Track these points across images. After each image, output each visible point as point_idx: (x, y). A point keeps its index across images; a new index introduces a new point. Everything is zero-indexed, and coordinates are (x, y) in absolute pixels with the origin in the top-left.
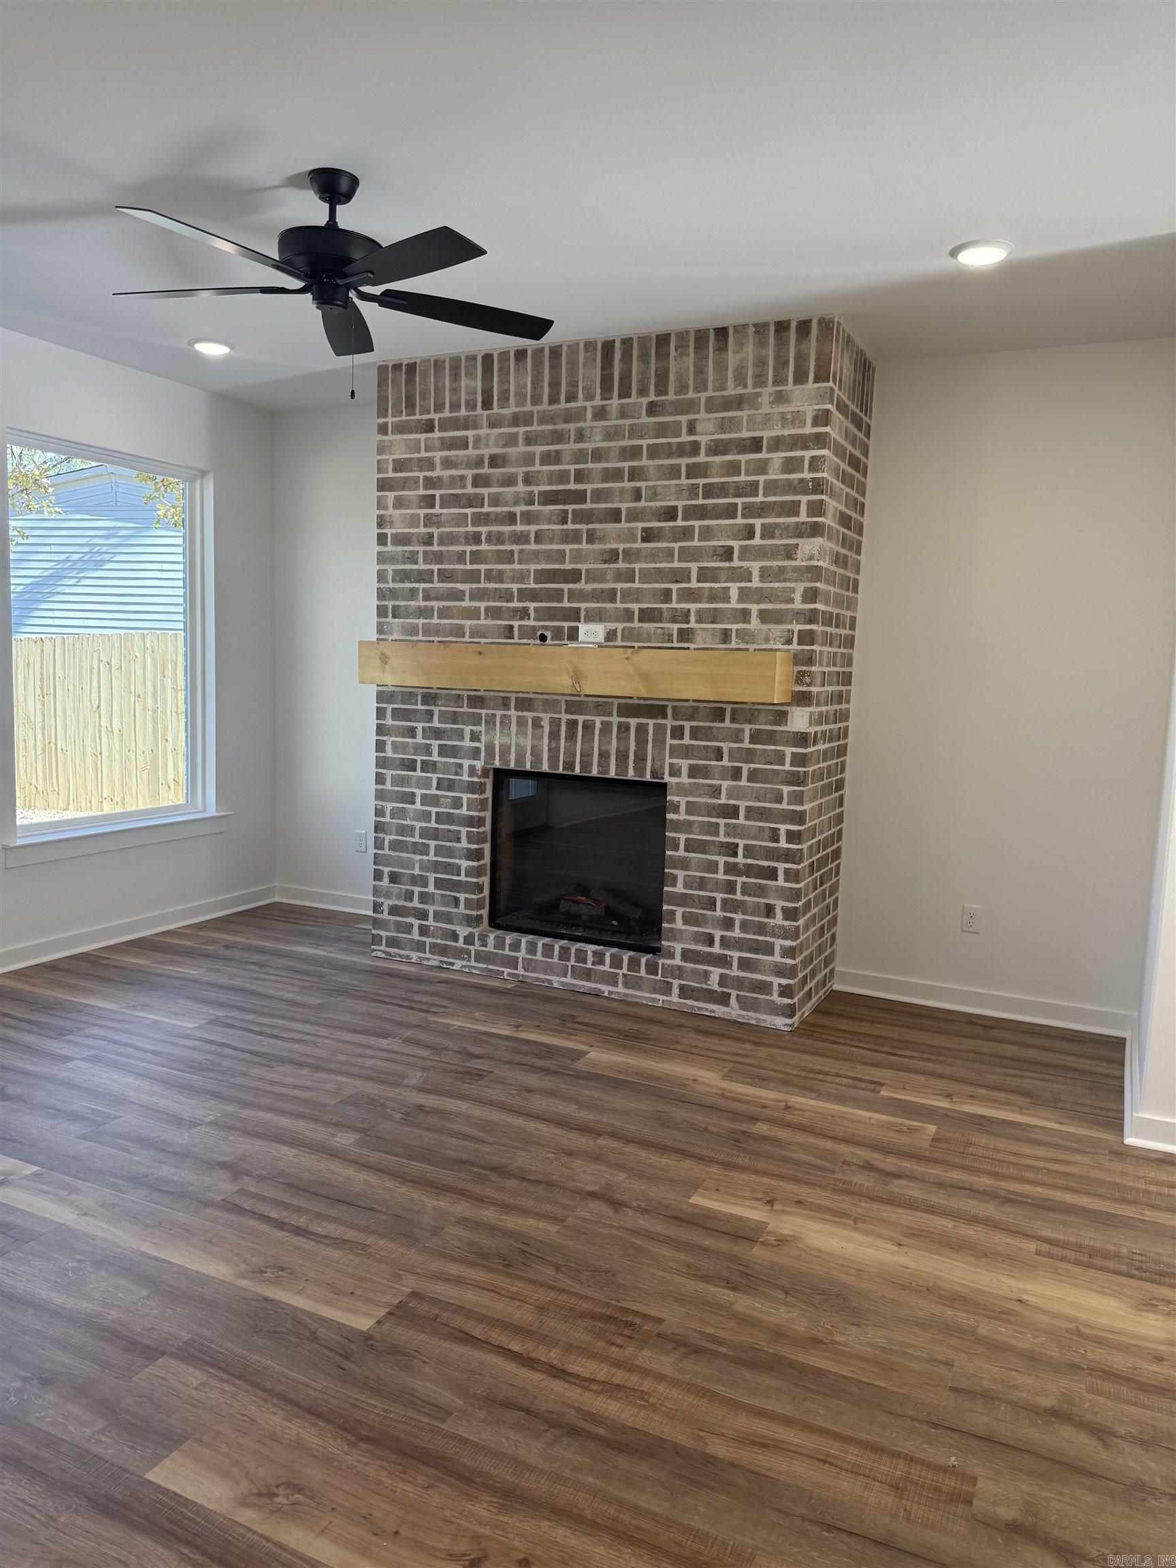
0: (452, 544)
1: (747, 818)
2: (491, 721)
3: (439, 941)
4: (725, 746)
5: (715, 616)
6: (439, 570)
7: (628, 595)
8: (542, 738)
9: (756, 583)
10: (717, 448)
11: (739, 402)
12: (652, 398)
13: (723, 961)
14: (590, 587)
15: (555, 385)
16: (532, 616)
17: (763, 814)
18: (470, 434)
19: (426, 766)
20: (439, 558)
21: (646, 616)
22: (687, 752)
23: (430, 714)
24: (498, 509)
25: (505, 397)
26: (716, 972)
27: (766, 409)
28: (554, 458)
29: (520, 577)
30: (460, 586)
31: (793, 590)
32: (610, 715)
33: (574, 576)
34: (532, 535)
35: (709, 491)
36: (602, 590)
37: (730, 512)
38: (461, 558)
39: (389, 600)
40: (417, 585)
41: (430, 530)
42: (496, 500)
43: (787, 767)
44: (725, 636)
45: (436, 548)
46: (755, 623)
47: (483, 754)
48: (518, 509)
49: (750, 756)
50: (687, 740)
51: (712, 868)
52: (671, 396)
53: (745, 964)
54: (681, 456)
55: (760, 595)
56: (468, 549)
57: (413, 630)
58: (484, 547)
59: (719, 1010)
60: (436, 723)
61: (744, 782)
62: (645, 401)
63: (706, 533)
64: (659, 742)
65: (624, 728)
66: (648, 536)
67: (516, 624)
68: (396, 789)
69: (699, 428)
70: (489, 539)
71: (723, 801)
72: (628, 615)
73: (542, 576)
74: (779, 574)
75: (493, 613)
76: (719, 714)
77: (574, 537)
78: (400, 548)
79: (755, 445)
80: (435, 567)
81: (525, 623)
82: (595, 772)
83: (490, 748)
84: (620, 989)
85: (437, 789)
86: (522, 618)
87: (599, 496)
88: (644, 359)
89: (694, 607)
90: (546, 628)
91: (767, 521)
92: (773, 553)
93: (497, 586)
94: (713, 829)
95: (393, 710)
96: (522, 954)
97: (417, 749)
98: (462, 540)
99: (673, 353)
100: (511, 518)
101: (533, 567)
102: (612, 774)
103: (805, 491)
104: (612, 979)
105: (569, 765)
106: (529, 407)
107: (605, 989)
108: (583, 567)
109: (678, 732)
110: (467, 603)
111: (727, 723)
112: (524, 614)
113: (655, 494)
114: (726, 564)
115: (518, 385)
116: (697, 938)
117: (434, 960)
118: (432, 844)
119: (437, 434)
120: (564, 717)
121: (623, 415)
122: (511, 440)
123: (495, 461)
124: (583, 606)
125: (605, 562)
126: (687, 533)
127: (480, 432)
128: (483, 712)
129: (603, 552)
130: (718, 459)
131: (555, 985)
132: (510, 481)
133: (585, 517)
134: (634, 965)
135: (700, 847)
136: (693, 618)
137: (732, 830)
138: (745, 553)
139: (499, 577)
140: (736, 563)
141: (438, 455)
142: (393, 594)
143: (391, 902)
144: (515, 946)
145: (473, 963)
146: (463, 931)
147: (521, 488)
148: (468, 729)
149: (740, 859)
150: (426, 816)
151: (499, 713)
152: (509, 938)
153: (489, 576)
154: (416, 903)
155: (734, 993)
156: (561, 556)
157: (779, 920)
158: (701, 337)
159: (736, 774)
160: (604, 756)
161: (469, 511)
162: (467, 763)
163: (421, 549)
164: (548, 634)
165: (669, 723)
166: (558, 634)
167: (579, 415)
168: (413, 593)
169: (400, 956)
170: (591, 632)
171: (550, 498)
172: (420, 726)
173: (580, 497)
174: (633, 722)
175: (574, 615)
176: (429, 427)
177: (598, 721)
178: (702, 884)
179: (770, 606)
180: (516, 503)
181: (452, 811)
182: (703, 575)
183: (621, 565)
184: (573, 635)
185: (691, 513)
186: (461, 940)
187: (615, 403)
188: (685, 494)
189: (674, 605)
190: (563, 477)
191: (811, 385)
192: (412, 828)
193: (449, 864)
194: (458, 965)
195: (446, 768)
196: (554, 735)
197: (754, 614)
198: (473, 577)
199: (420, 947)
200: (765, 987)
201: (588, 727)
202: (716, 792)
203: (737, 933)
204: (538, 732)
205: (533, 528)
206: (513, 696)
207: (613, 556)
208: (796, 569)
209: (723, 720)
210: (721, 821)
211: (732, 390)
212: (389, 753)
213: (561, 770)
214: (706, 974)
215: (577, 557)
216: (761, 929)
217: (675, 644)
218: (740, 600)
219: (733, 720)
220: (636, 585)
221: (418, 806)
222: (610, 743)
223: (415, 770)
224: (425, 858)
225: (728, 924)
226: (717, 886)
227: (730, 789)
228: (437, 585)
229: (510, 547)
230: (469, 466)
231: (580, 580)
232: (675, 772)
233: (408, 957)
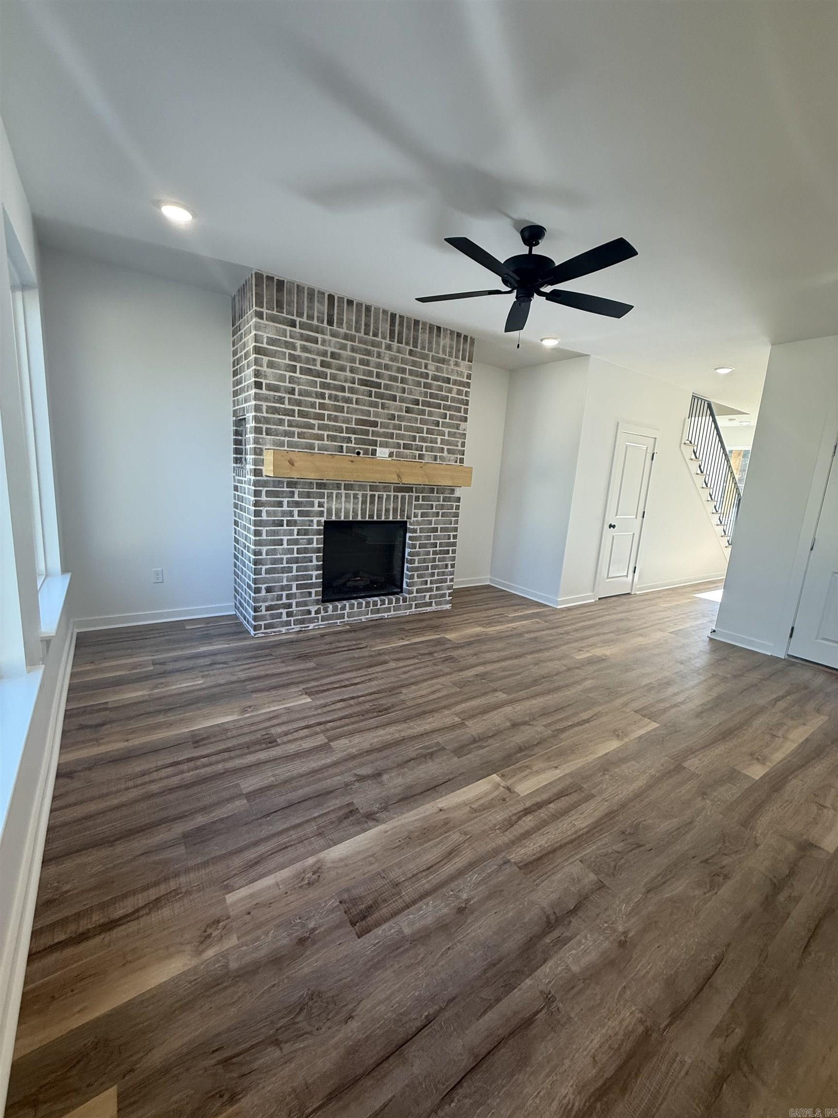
0: (307, 396)
1: (441, 532)
2: (330, 496)
3: (300, 617)
4: (434, 504)
5: (432, 449)
6: (299, 410)
7: (399, 437)
8: (358, 503)
9: (446, 437)
10: (435, 378)
11: (443, 361)
12: (411, 348)
13: (431, 590)
14: (383, 430)
15: (367, 325)
16: (353, 442)
17: (446, 530)
18: (319, 336)
19: (289, 523)
20: (299, 403)
21: (406, 447)
22: (420, 507)
23: (293, 493)
24: (336, 383)
25: (340, 323)
26: (428, 594)
27: (452, 367)
28: (366, 363)
29: (347, 421)
30: (312, 421)
31: (458, 442)
32: (390, 492)
33: (375, 424)
34: (354, 400)
35: (432, 396)
36: (388, 433)
37: (438, 406)
38: (313, 405)
39: (264, 424)
40: (283, 417)
41: (293, 386)
42: (334, 377)
43: (454, 510)
44: (435, 458)
45: (296, 397)
46: (445, 454)
47: (325, 514)
48: (347, 385)
49: (442, 507)
50: (421, 502)
51: (428, 553)
52: (419, 350)
53: (437, 589)
54: (422, 377)
55: (448, 443)
56: (318, 401)
57: (282, 444)
58: (327, 401)
59: (429, 609)
60: (296, 498)
61: (441, 518)
62: (408, 348)
63: (430, 414)
64: (410, 503)
65: (396, 497)
66: (408, 410)
67: (345, 445)
68: (269, 538)
69: (429, 367)
70: (330, 397)
71: (433, 526)
72: (398, 446)
73: (359, 422)
75: (331, 438)
76: (432, 491)
77: (375, 405)
78: (272, 393)
79: (448, 381)
80: (297, 408)
81: (349, 445)
82: (383, 519)
83: (329, 511)
84: (392, 613)
85: (297, 535)
86: (348, 443)
87: (387, 387)
88: (408, 328)
89: (424, 444)
90: (360, 448)
91: (451, 413)
92: (452, 426)
93: (334, 424)
94: (428, 538)
95: (267, 491)
96: (347, 609)
97: (284, 514)
98: (314, 395)
99: (420, 330)
100: (343, 389)
101: (354, 417)
102: (391, 519)
104: (388, 610)
105: (371, 516)
106: (353, 333)
107: (386, 615)
108: (379, 420)
109: (417, 499)
110: (316, 431)
111: (435, 494)
112: (349, 440)
113: (411, 392)
114: (437, 428)
115: (348, 319)
116: (422, 583)
117: (297, 628)
118: (295, 566)
119: (297, 330)
120: (369, 493)
121: (398, 352)
122: (343, 347)
123: (333, 355)
124: (379, 439)
125: (390, 419)
126: (422, 412)
127: (326, 337)
128: (326, 491)
129: (389, 414)
130: (435, 383)
132: (342, 369)
133: (381, 396)
136: (424, 449)
137: (435, 538)
138: (443, 424)
139: (336, 419)
140: (440, 428)
141: (299, 343)
142: (267, 421)
143: (267, 604)
144: (344, 607)
145: (320, 623)
146: (313, 609)
147: (348, 374)
148: (316, 501)
149: (438, 548)
150: (291, 551)
151: (335, 492)
152: (339, 605)
153: (330, 418)
154: (284, 601)
155: (434, 601)
156: (368, 413)
157: (449, 569)
158: (431, 327)
159: (438, 514)
160: (387, 510)
161: (318, 380)
162: (315, 519)
163: (287, 396)
164: (362, 452)
165: (414, 494)
166: (366, 452)
167: (379, 345)
168: (281, 422)
169: (274, 632)
170: (382, 453)
171: (364, 383)
172: (286, 500)
173: (378, 386)
174: (400, 494)
175: (374, 443)
176: (293, 324)
177: (385, 494)
178: (424, 561)
179: (451, 447)
180: (346, 381)
181: (307, 546)
182: (429, 432)
183: (396, 422)
184: (374, 452)
186: (313, 613)
187: (395, 344)
188: (423, 395)
189: (417, 443)
190: (370, 373)
191: (466, 362)
192: (282, 559)
193: (305, 575)
194: (311, 626)
195: (303, 523)
196: (364, 502)
197: (445, 450)
198: (320, 417)
199: (288, 623)
200: (443, 595)
201: (380, 497)
202: (430, 523)
203: (436, 577)
204: (356, 501)
205: (355, 396)
206: (343, 483)
207: (393, 417)
208: (460, 434)
210: (432, 534)
211: (441, 355)
212: (264, 517)
213: (367, 519)
214: (424, 596)
215: (377, 415)
216: (444, 574)
218: (441, 444)
219: (437, 493)
220: (402, 432)
221: (285, 546)
222: (390, 504)
223: (283, 526)
224: (290, 574)
225: (433, 575)
227: (435, 521)
228: (297, 418)
229: (342, 404)
230: (318, 354)
231: (377, 426)
232: (416, 516)
233: (280, 631)
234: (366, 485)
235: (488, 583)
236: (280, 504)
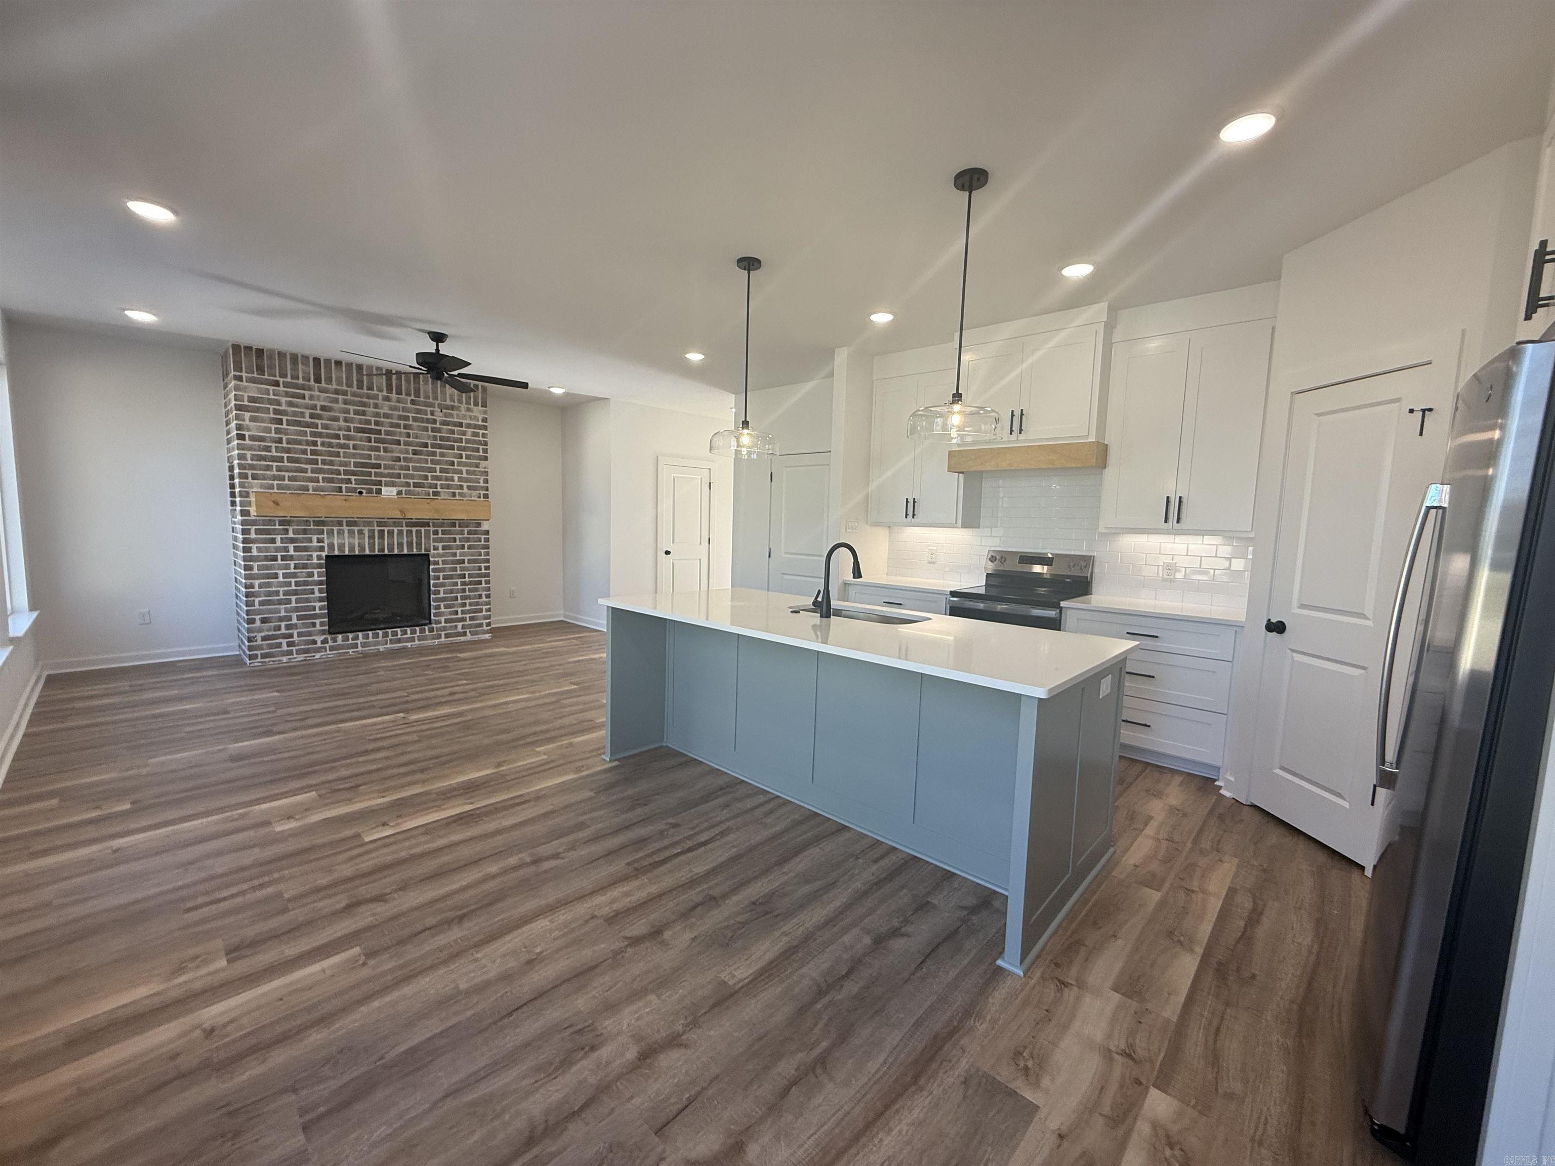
0: (297, 444)
1: (468, 564)
2: (331, 533)
3: (303, 647)
4: (457, 537)
5: (448, 487)
6: (288, 457)
7: (406, 476)
8: (364, 539)
9: (464, 475)
10: (444, 423)
11: (452, 408)
12: (413, 397)
13: (463, 620)
14: (386, 471)
15: (360, 381)
16: (353, 483)
17: (475, 561)
18: (306, 392)
19: (285, 558)
20: (288, 451)
21: (416, 485)
22: (440, 540)
23: (286, 531)
24: (328, 431)
25: (329, 380)
26: (460, 625)
27: (463, 412)
28: (361, 413)
29: (345, 464)
30: (304, 466)
31: (479, 479)
32: (402, 526)
33: (378, 466)
34: (351, 446)
35: (442, 439)
36: (393, 473)
37: (452, 448)
38: (304, 452)
39: (249, 470)
40: (271, 463)
41: (280, 436)
42: (325, 427)
43: (483, 543)
45: (285, 445)
46: (466, 490)
47: (326, 549)
48: (341, 433)
49: (468, 540)
50: (440, 535)
51: (456, 584)
52: (422, 399)
53: (471, 619)
54: (428, 423)
55: (467, 480)
56: (309, 448)
57: (270, 487)
58: (319, 448)
59: (463, 639)
60: (291, 535)
61: (466, 550)
62: (409, 398)
63: (442, 455)
64: (428, 536)
65: (410, 533)
66: (415, 453)
67: (344, 486)
68: (262, 572)
69: (435, 414)
70: (323, 444)
71: (458, 558)
72: (408, 485)
73: (356, 465)
74: (474, 473)
75: (328, 480)
76: (454, 525)
77: (377, 449)
78: (256, 443)
79: (461, 425)
80: (285, 455)
81: (349, 486)
82: (395, 552)
83: (331, 546)
84: (417, 642)
85: (295, 569)
86: (347, 484)
87: (388, 433)
89: (439, 483)
90: (363, 488)
91: (468, 453)
92: (470, 465)
93: (330, 467)
94: (455, 569)
95: (256, 529)
96: (361, 639)
97: (277, 550)
98: (304, 443)
99: (421, 383)
100: (337, 437)
101: (352, 460)
103: (481, 445)
104: (413, 640)
105: (381, 550)
106: (345, 388)
107: (409, 645)
108: (382, 462)
109: (436, 532)
110: (309, 475)
111: (457, 528)
112: (348, 481)
113: (417, 436)
114: (452, 467)
115: (337, 376)
116: (451, 613)
117: (301, 657)
118: (293, 598)
119: (282, 389)
120: (377, 529)
121: (398, 401)
122: (334, 401)
123: (324, 408)
124: (383, 479)
125: (394, 461)
126: (433, 454)
127: (313, 393)
128: (325, 528)
129: (392, 457)
130: (445, 427)
131: (381, 650)
132: (336, 419)
133: (383, 441)
134: (422, 631)
135: (451, 577)
136: (439, 487)
138: (459, 464)
139: (331, 463)
140: (456, 467)
141: (283, 400)
142: (252, 467)
143: (263, 634)
144: (357, 638)
145: (328, 653)
146: (319, 639)
147: (342, 423)
148: (315, 538)
149: (467, 579)
150: (287, 584)
151: (335, 529)
153: (324, 462)
154: (283, 631)
155: (468, 631)
156: (370, 457)
157: (484, 599)
159: (463, 547)
160: (400, 545)
161: (308, 430)
162: (315, 554)
163: (274, 445)
164: (364, 491)
165: (432, 529)
166: (370, 491)
167: (376, 397)
168: (269, 468)
169: (273, 661)
170: (389, 492)
171: (360, 430)
172: (279, 537)
173: (378, 432)
174: (414, 529)
175: (380, 483)
176: (277, 384)
177: (396, 530)
178: (451, 592)
179: (471, 484)
180: (340, 430)
181: (306, 579)
182: (442, 471)
183: (402, 463)
184: (379, 492)
185: (433, 446)
186: (319, 643)
187: (394, 396)
188: (431, 438)
189: (430, 481)
190: (367, 422)
191: (480, 408)
192: (277, 592)
193: (307, 606)
194: (318, 656)
195: (300, 558)
196: (371, 537)
197: (465, 487)
198: (313, 462)
199: (290, 653)
200: (481, 625)
201: (391, 533)
202: (455, 555)
203: (468, 607)
204: (362, 536)
205: (351, 443)
206: (345, 520)
207: (398, 459)
208: (479, 471)
209: (455, 527)
210: (458, 566)
211: (448, 402)
212: (255, 552)
213: (376, 553)
214: (456, 626)
215: (378, 458)
216: (477, 604)
217: (431, 497)
218: (459, 481)
219: (460, 527)
220: (411, 472)
221: (281, 579)
222: (403, 539)
223: (276, 561)
224: (288, 606)
225: (464, 605)
226: (458, 591)
227: (460, 553)
228: (286, 464)
229: (337, 450)
230: (307, 408)
231: (380, 468)
232: (436, 548)
233: (280, 660)
234: (373, 522)
235: (562, 619)
236: (273, 541)
